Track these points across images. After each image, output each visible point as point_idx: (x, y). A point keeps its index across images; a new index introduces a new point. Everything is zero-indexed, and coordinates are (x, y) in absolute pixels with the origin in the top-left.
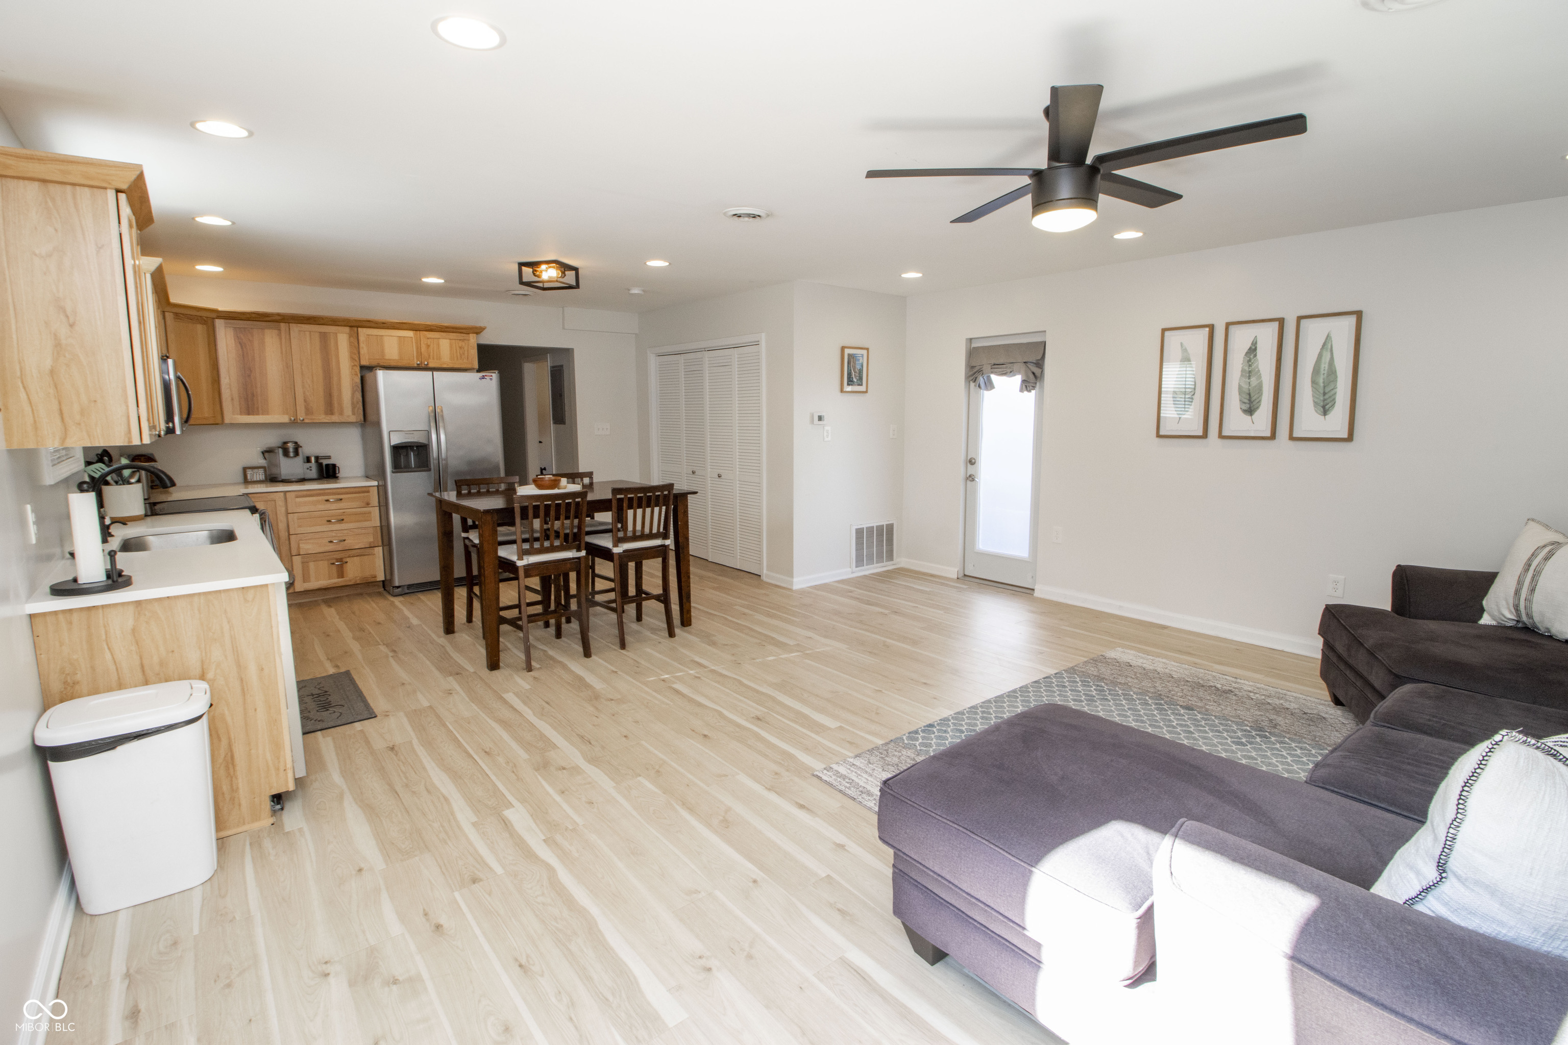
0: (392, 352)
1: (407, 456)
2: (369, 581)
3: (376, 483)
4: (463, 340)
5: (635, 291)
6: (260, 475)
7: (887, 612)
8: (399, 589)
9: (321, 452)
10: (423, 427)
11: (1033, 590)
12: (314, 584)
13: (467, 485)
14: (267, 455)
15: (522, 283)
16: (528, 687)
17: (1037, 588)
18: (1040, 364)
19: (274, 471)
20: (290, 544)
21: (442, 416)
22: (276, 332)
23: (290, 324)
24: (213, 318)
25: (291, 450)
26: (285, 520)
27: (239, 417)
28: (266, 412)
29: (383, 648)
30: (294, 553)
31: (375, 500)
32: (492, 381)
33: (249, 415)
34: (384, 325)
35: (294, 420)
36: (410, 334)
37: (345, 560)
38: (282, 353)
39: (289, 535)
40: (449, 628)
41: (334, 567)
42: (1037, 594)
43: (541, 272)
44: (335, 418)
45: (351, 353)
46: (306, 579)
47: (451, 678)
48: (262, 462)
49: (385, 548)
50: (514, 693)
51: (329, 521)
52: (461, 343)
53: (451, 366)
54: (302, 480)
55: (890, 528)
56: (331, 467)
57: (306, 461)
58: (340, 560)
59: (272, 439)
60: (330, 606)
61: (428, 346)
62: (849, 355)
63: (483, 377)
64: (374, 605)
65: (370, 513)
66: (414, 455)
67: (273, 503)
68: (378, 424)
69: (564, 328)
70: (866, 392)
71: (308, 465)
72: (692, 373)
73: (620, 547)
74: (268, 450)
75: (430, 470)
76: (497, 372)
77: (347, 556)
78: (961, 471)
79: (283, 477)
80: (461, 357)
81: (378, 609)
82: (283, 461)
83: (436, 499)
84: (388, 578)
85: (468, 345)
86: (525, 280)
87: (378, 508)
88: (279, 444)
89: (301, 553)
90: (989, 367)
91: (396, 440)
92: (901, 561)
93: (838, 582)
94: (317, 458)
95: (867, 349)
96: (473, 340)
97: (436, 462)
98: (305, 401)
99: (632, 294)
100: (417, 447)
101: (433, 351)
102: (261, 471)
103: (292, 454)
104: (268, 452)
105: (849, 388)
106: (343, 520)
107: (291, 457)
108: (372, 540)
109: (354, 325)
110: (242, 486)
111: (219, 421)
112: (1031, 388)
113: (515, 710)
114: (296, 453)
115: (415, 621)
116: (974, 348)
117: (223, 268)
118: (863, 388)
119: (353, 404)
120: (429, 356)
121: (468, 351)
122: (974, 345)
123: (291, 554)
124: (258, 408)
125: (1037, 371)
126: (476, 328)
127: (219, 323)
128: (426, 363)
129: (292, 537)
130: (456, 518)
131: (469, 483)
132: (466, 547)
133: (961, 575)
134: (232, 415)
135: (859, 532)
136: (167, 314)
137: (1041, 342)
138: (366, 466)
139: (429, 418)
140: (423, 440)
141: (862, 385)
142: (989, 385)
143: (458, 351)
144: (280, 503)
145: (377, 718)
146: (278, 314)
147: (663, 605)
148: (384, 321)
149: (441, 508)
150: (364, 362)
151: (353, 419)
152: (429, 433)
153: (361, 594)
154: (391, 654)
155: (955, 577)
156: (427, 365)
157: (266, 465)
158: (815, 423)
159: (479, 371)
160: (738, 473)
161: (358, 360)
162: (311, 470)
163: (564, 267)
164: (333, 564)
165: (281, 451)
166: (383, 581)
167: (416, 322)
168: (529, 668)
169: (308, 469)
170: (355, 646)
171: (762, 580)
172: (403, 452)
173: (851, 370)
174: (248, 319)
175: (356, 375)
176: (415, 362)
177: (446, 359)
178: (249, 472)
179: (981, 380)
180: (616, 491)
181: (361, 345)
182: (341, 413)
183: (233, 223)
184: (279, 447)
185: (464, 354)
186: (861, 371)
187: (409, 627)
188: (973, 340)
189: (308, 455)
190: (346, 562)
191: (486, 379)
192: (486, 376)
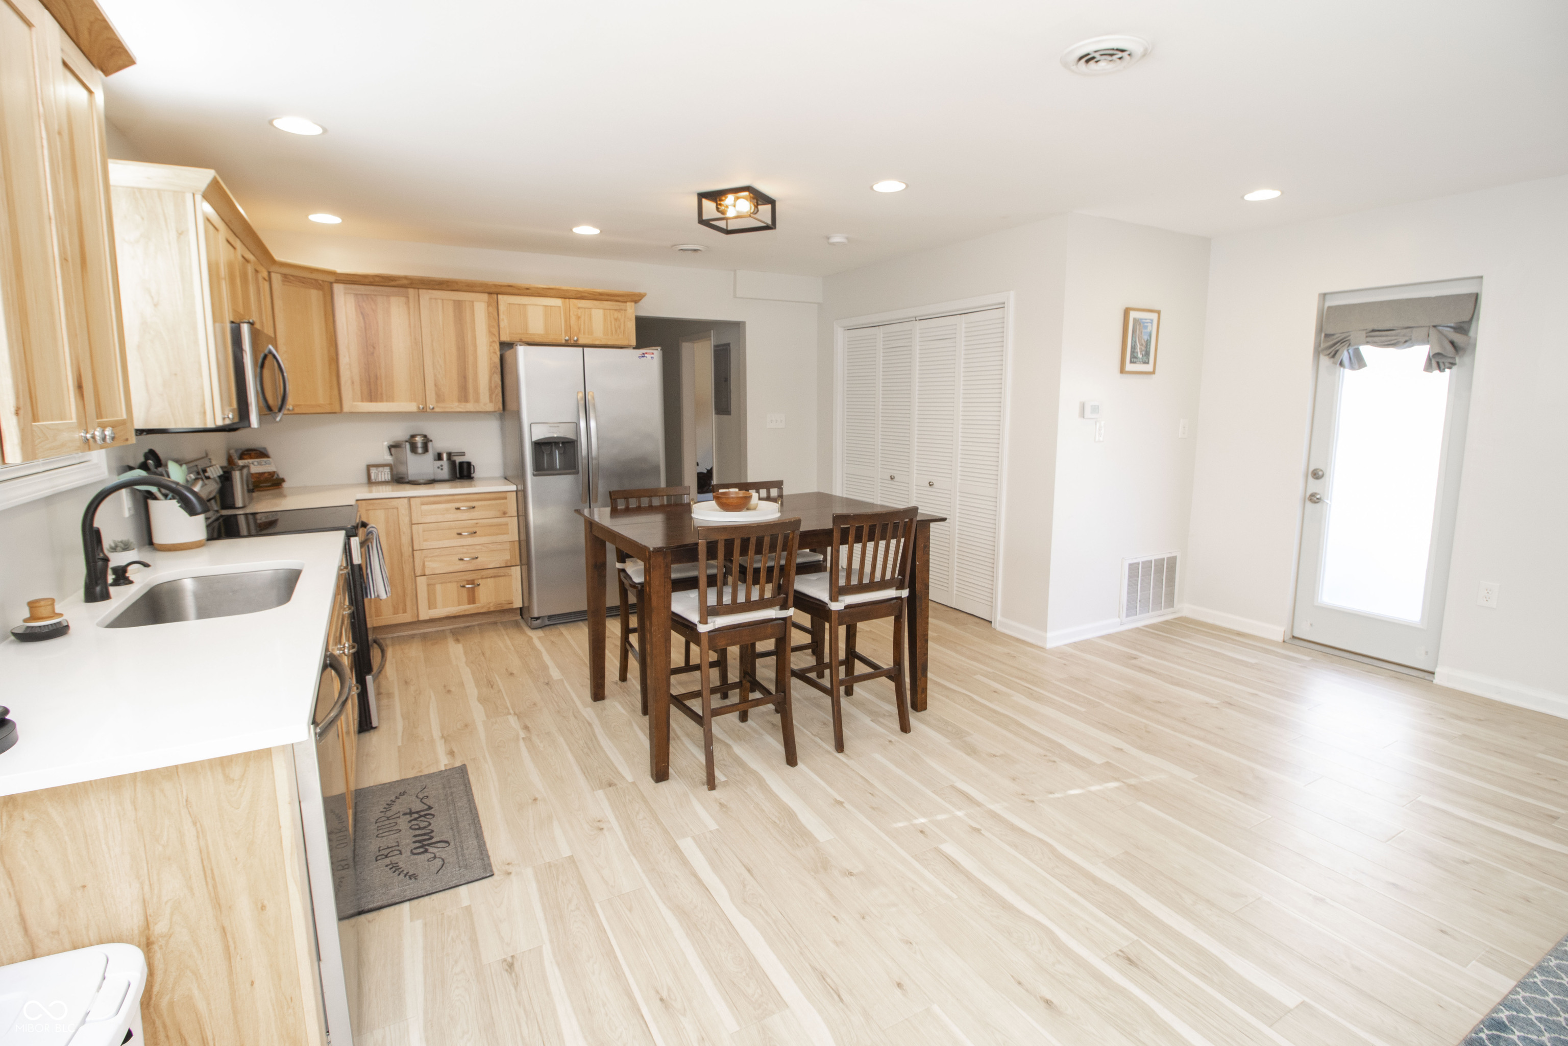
0: (536, 326)
1: (551, 455)
2: (505, 608)
3: (514, 488)
4: (619, 310)
5: (837, 239)
6: (385, 475)
7: (1215, 702)
8: (539, 621)
9: (454, 448)
10: (570, 418)
11: (1433, 673)
12: (440, 611)
13: (625, 498)
14: (393, 450)
15: (702, 221)
16: (713, 826)
17: (1438, 670)
18: (1463, 328)
19: (402, 469)
20: (414, 561)
21: (594, 405)
22: (403, 299)
23: (420, 290)
24: (331, 283)
25: (419, 445)
26: (409, 531)
27: (360, 403)
28: (391, 399)
29: (513, 720)
30: (418, 572)
31: (512, 509)
32: (653, 358)
33: (371, 401)
34: (528, 291)
35: (423, 408)
36: (558, 302)
37: (477, 582)
38: (410, 327)
39: (413, 550)
40: (598, 694)
41: (464, 591)
42: (1438, 680)
43: (727, 207)
44: (470, 407)
45: (490, 327)
46: (431, 605)
47: (600, 793)
48: (387, 458)
49: (523, 567)
50: (694, 838)
51: (460, 534)
52: (616, 314)
53: (603, 342)
54: (432, 482)
55: (1172, 561)
56: (465, 466)
57: (437, 458)
58: (472, 582)
59: (399, 432)
60: (457, 640)
61: (579, 318)
62: (1135, 320)
63: (643, 356)
64: (509, 642)
65: (507, 524)
66: (559, 453)
67: (395, 511)
68: (517, 414)
69: (735, 296)
70: (1153, 372)
71: (439, 463)
72: (895, 349)
73: (841, 601)
74: (393, 444)
75: (577, 473)
76: (659, 348)
77: (479, 577)
78: (1298, 487)
79: (411, 478)
80: (616, 331)
81: (512, 648)
82: (411, 458)
83: (585, 519)
84: (526, 605)
85: (625, 317)
86: (705, 217)
87: (517, 517)
88: (407, 437)
89: (427, 574)
90: (1364, 334)
91: (540, 433)
92: (1185, 608)
93: (1102, 637)
94: (450, 455)
95: (1159, 312)
96: (631, 311)
97: (585, 461)
98: (436, 385)
99: (833, 244)
100: (563, 443)
101: (584, 323)
102: (387, 470)
103: (420, 450)
104: (394, 447)
105: (1129, 367)
106: (475, 533)
107: (420, 454)
108: (508, 557)
109: (494, 291)
110: (366, 489)
111: (337, 409)
112: (1447, 365)
113: (700, 882)
114: (426, 449)
115: (555, 674)
116: (1329, 308)
117: (342, 219)
118: (1149, 368)
119: (490, 389)
120: (580, 330)
121: (624, 323)
122: (1329, 303)
123: (415, 574)
124: (381, 394)
125: (1458, 338)
126: (635, 295)
127: (338, 289)
128: (576, 338)
129: (417, 554)
130: (610, 548)
131: (626, 495)
132: (621, 584)
133: (1289, 636)
134: (352, 402)
135: (1133, 568)
136: (273, 275)
137: (1469, 295)
138: (505, 465)
139: (578, 407)
140: (570, 435)
141: (1148, 363)
142: (1358, 362)
143: (613, 324)
144: (403, 511)
145: (495, 877)
146: (406, 278)
147: (893, 684)
148: (527, 286)
149: (591, 531)
150: (505, 338)
151: (490, 407)
152: (577, 425)
153: (496, 623)
154: (522, 734)
155: (1280, 639)
156: (577, 340)
157: (392, 462)
158: (1086, 416)
159: (638, 346)
160: (959, 481)
161: (497, 335)
162: (442, 469)
163: (759, 198)
164: (464, 587)
165: (408, 446)
166: (521, 609)
167: (565, 288)
168: (711, 784)
169: (438, 468)
170: (478, 713)
171: (995, 629)
172: (546, 450)
173: (1135, 342)
174: (371, 284)
175: (495, 353)
176: (563, 338)
177: (598, 333)
178: (373, 471)
179: (1345, 355)
180: (838, 519)
181: (501, 316)
182: (477, 400)
183: (325, 130)
184: (407, 441)
185: (620, 328)
186: (1148, 343)
187: (547, 684)
188: (1328, 297)
189: (439, 451)
190: (479, 585)
191: (646, 357)
192: (646, 353)
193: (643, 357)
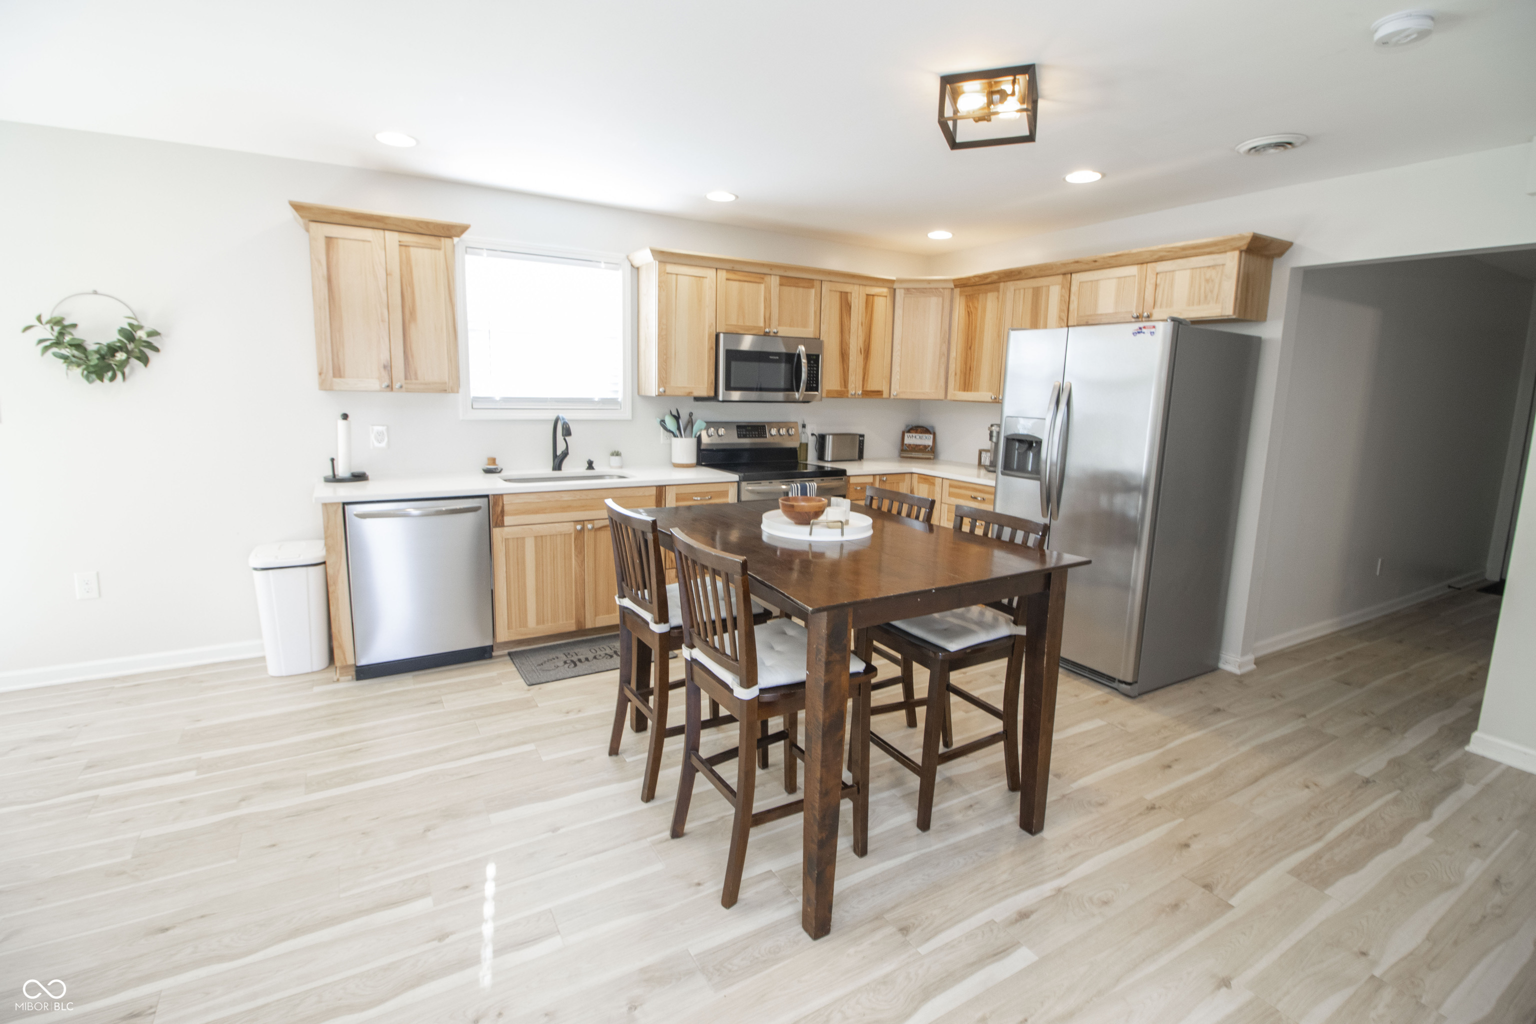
0: (1106, 304)
4: (1213, 266)
10: (1042, 413)
22: (995, 295)
23: (1008, 283)
28: (979, 387)
32: (1154, 334)
33: (964, 391)
34: (1097, 264)
35: (995, 398)
36: (1133, 270)
45: (1060, 311)
52: (1208, 272)
53: (1184, 315)
61: (1157, 286)
63: (1140, 331)
75: (1040, 479)
85: (1221, 275)
96: (1232, 264)
97: (1046, 468)
100: (1035, 442)
101: (1163, 293)
109: (1069, 271)
120: (1156, 302)
121: (1220, 284)
124: (972, 383)
126: (1235, 239)
128: (1147, 314)
139: (1051, 399)
140: (1038, 433)
143: (1203, 287)
146: (994, 274)
156: (1150, 316)
161: (1066, 320)
172: (1019, 448)
177: (1181, 303)
181: (1072, 298)
191: (1144, 333)
192: (1144, 327)
193: (1139, 333)
